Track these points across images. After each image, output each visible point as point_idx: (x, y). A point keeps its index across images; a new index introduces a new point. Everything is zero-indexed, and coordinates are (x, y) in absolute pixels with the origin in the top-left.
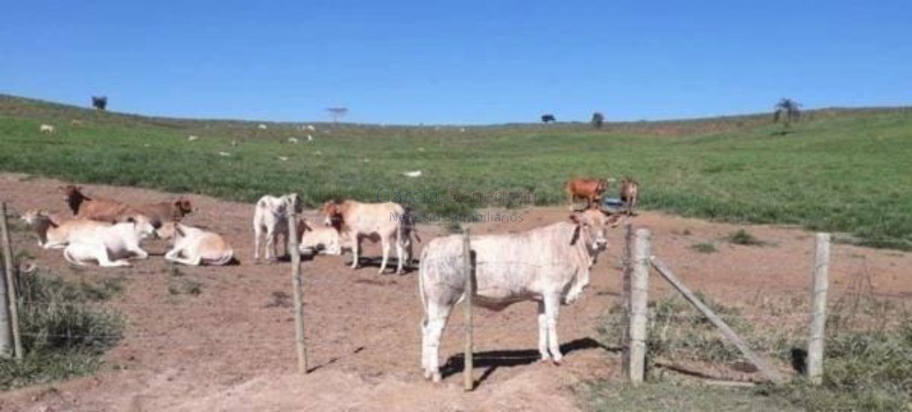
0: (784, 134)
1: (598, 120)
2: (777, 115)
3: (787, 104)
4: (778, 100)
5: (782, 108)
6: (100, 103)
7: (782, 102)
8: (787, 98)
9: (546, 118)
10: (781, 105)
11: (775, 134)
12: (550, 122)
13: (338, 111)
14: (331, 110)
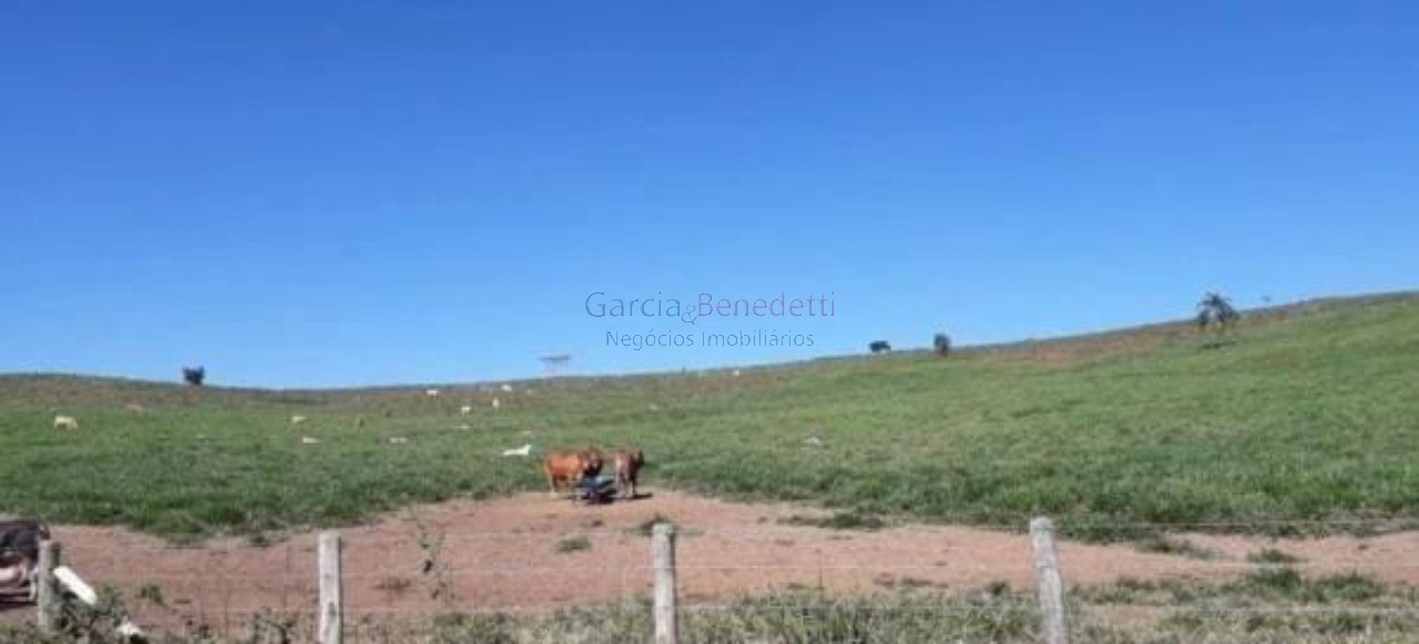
0: (1217, 346)
1: (942, 344)
2: (1203, 320)
3: (1215, 301)
4: (1202, 296)
5: (1209, 307)
6: (195, 377)
7: (1208, 298)
8: (1214, 292)
9: (876, 346)
10: (1206, 303)
11: (1207, 347)
12: (883, 352)
13: (554, 360)
14: (545, 359)
